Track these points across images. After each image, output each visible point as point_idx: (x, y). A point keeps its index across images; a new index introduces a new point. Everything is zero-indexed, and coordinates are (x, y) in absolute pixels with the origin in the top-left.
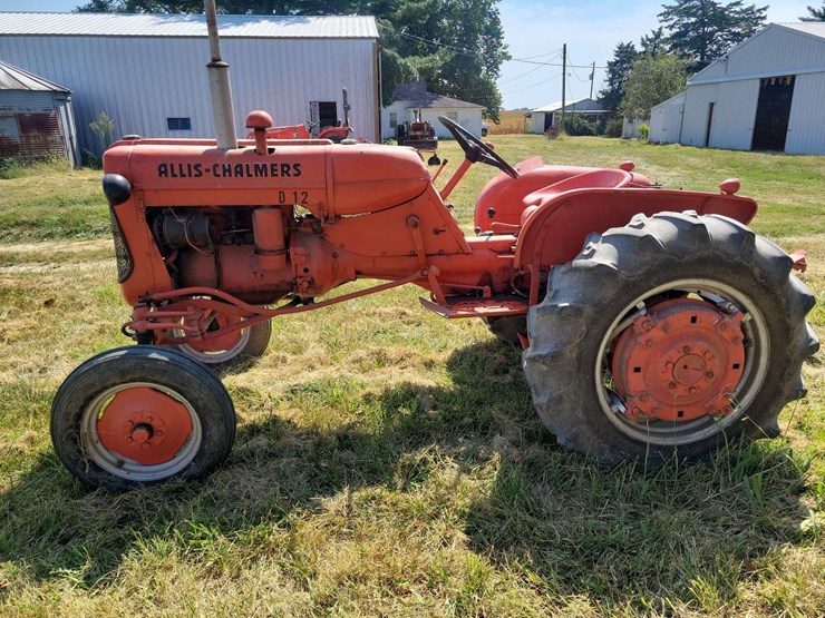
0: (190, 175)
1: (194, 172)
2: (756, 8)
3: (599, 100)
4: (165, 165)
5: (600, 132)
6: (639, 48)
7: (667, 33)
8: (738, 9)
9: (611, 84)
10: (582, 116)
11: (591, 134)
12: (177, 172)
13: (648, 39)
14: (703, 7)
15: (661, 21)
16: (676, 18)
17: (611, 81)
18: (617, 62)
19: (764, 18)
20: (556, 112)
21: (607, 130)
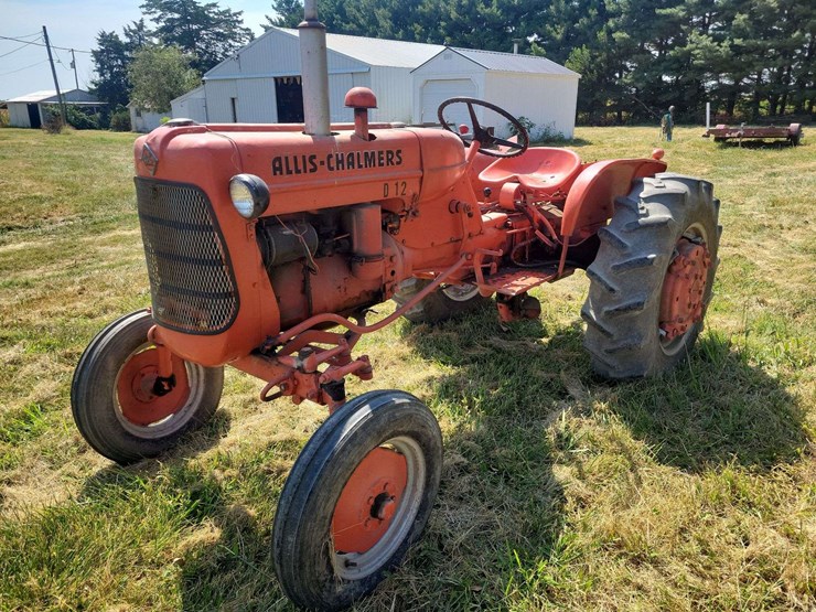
0: (305, 172)
1: (309, 166)
2: (232, 12)
3: (91, 92)
4: (279, 159)
5: (104, 125)
6: (124, 39)
7: (152, 26)
8: (216, 10)
9: (102, 75)
10: (77, 108)
11: (91, 127)
12: (292, 167)
13: (131, 30)
14: (184, 4)
15: (144, 13)
16: (159, 13)
17: (101, 71)
18: (102, 51)
19: (241, 22)
20: (43, 103)
21: (112, 123)
